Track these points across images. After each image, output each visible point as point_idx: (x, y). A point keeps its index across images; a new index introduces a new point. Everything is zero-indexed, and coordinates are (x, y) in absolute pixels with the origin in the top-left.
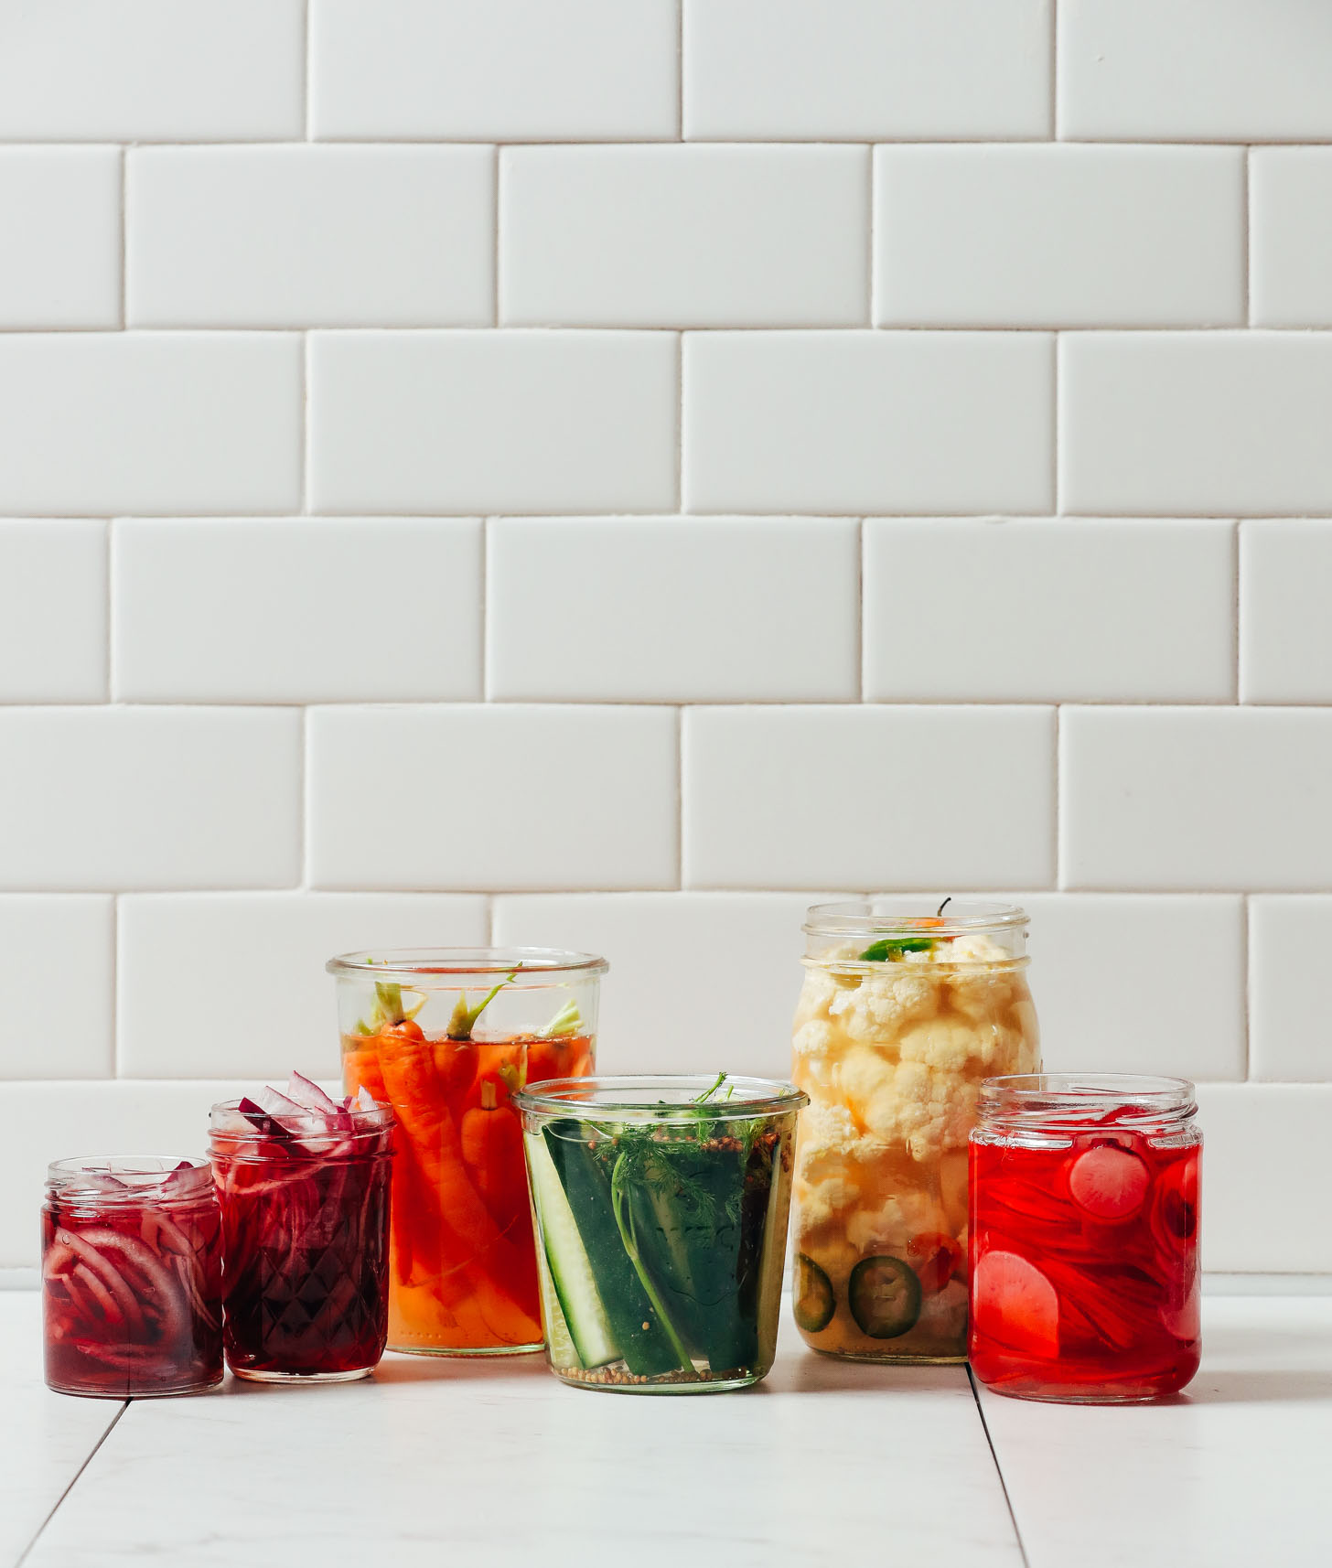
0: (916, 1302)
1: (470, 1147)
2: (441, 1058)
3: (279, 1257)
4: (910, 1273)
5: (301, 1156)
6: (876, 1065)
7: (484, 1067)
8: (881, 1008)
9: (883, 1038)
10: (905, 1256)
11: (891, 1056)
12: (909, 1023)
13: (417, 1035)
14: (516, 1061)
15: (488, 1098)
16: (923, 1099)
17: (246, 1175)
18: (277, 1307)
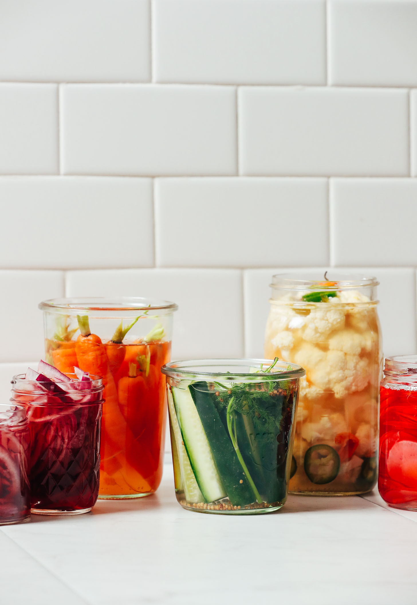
0: (337, 466)
1: (122, 395)
2: (110, 352)
3: (58, 452)
4: (335, 451)
5: (69, 402)
6: (317, 353)
7: (127, 357)
8: (322, 325)
9: (321, 340)
10: (332, 444)
11: (325, 348)
12: (334, 332)
13: (98, 341)
14: (144, 353)
15: (132, 371)
16: (343, 368)
17: (38, 412)
18: (57, 477)
